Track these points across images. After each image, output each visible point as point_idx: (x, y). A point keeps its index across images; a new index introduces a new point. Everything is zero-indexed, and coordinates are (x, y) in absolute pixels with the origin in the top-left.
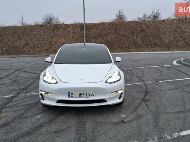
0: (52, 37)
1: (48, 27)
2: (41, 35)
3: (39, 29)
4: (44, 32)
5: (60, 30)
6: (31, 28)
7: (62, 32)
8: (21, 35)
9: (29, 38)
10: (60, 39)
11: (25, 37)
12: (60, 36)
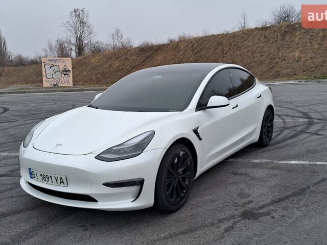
0: (278, 49)
1: (275, 31)
2: (259, 47)
3: (258, 36)
4: (266, 40)
5: (298, 33)
6: (246, 34)
7: (301, 38)
8: (226, 49)
9: (239, 53)
10: (293, 51)
11: (232, 52)
12: (295, 45)
